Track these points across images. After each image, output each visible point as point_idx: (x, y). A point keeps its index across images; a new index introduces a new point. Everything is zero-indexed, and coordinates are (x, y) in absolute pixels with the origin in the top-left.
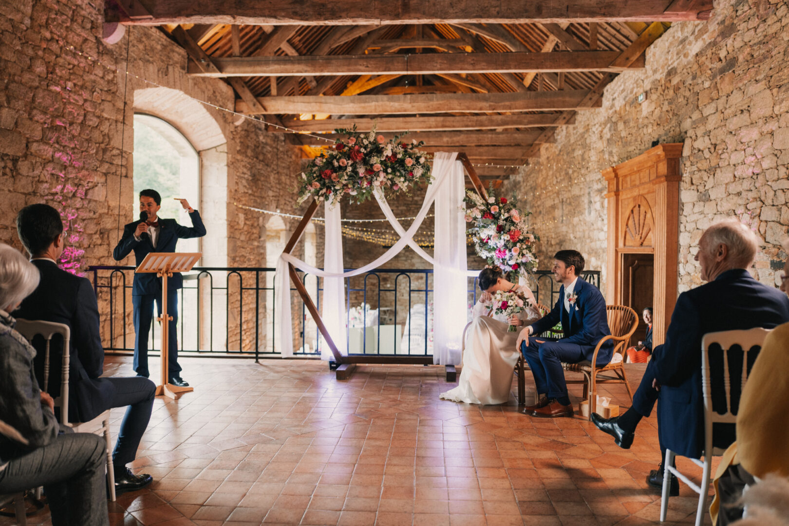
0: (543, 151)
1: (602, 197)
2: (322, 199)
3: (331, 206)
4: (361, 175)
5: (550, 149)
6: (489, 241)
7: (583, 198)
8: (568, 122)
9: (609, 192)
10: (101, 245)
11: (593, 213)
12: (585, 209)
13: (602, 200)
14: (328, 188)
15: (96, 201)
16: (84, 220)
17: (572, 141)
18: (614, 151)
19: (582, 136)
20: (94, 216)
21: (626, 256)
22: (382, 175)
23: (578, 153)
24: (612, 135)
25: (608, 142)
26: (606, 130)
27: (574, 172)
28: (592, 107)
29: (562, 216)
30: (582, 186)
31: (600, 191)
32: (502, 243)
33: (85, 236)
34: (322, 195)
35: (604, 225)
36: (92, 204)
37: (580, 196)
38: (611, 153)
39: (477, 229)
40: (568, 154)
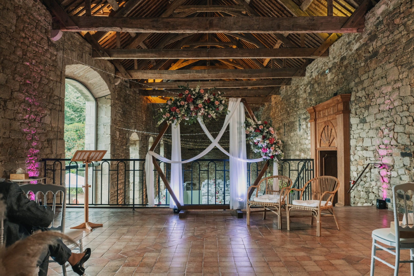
0: (273, 99)
1: (307, 122)
2: (170, 122)
3: (175, 126)
4: (191, 110)
5: (277, 98)
6: (259, 144)
7: (296, 123)
8: (287, 84)
9: (311, 119)
10: (47, 147)
11: (302, 130)
12: (297, 128)
13: (306, 124)
14: (174, 116)
15: (45, 124)
16: (39, 134)
17: (289, 94)
18: (313, 98)
19: (295, 91)
20: (45, 132)
21: (321, 152)
22: (203, 109)
23: (293, 100)
24: (311, 91)
25: (309, 94)
26: (308, 88)
27: (290, 109)
28: (300, 76)
29: (284, 132)
30: (295, 116)
31: (305, 119)
32: (266, 144)
33: (40, 143)
34: (171, 120)
35: (308, 136)
36: (44, 125)
37: (294, 122)
38: (311, 100)
39: (252, 137)
40: (287, 100)
